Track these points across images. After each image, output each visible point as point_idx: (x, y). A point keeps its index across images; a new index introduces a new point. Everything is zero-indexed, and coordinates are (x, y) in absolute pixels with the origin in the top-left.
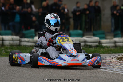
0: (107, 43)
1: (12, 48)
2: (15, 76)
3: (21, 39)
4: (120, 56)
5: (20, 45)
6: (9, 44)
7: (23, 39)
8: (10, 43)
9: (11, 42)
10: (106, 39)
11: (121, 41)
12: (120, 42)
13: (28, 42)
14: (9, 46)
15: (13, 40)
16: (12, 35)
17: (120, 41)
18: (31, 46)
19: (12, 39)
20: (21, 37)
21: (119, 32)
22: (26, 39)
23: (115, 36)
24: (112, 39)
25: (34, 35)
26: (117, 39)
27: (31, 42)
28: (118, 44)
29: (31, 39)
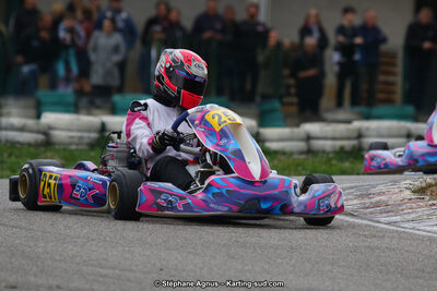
11: (329, 135)
12: (326, 138)
13: (22, 129)
17: (323, 135)
18: (29, 144)
27: (31, 131)
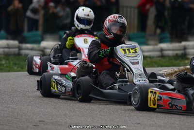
0: (149, 51)
1: (7, 59)
2: (14, 102)
3: (21, 45)
4: (169, 71)
5: (19, 54)
6: (2, 53)
7: (24, 46)
8: (4, 52)
9: (6, 50)
10: (147, 44)
14: (3, 56)
15: (8, 47)
16: (7, 39)
19: (8, 45)
20: (21, 42)
21: (167, 35)
22: (29, 46)
23: (161, 41)
24: (156, 45)
25: (39, 38)
26: (163, 45)
28: (166, 53)
29: (35, 46)
